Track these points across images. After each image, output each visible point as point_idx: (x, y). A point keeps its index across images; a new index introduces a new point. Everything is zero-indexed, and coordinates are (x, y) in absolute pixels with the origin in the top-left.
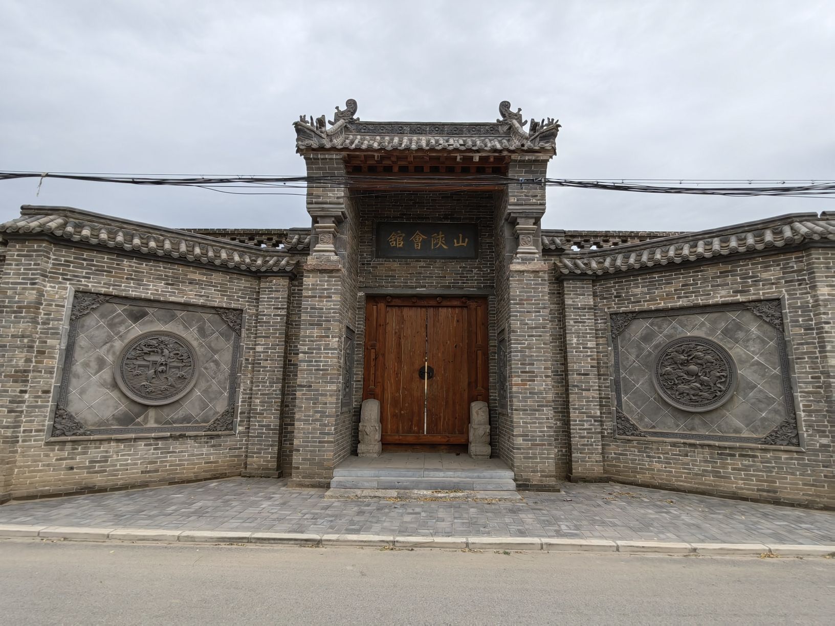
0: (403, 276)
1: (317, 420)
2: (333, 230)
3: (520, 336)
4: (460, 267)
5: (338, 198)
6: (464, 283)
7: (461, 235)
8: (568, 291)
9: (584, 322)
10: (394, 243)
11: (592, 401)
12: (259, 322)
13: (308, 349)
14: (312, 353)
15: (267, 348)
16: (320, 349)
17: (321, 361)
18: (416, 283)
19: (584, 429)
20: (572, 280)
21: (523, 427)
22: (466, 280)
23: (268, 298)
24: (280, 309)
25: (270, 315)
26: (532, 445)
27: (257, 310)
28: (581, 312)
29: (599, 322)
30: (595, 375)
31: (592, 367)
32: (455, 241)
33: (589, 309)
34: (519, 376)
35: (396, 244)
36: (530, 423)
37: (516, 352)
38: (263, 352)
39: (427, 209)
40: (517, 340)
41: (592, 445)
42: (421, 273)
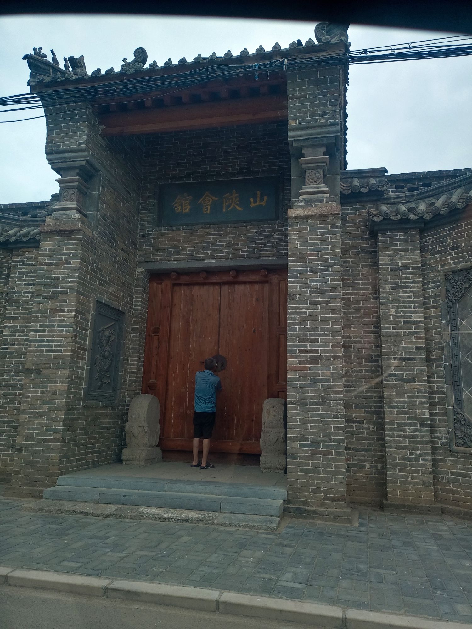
0: (188, 247)
1: (44, 413)
2: (77, 183)
3: (300, 303)
4: (256, 232)
5: (80, 144)
6: (260, 251)
7: (259, 192)
8: (384, 246)
9: (407, 287)
10: (180, 208)
11: (417, 397)
12: (8, 301)
13: (41, 326)
14: (44, 331)
15: (15, 331)
16: (53, 326)
17: (53, 341)
18: (204, 254)
19: (405, 437)
20: (390, 230)
21: (300, 427)
22: (264, 247)
23: (19, 273)
24: (31, 285)
25: (20, 293)
26: (313, 452)
27: (7, 288)
28: (403, 273)
29: (430, 286)
30: (422, 359)
31: (417, 348)
32: (252, 200)
33: (414, 268)
34: (296, 357)
35: (182, 209)
36: (310, 422)
37: (293, 324)
38: (10, 336)
39: (219, 164)
40: (296, 308)
41: (417, 459)
42: (208, 242)
